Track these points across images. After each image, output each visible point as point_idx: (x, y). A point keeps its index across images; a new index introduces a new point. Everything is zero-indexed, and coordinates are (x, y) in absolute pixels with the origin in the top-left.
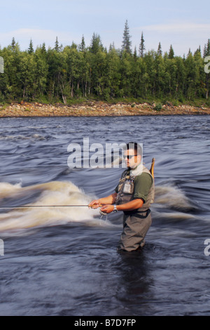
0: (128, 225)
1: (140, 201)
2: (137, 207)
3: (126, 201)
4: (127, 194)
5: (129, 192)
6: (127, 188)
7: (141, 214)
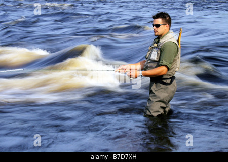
0: (153, 91)
1: (164, 69)
2: (161, 74)
3: (152, 68)
4: (154, 61)
5: (156, 59)
6: (154, 56)
7: (165, 81)
